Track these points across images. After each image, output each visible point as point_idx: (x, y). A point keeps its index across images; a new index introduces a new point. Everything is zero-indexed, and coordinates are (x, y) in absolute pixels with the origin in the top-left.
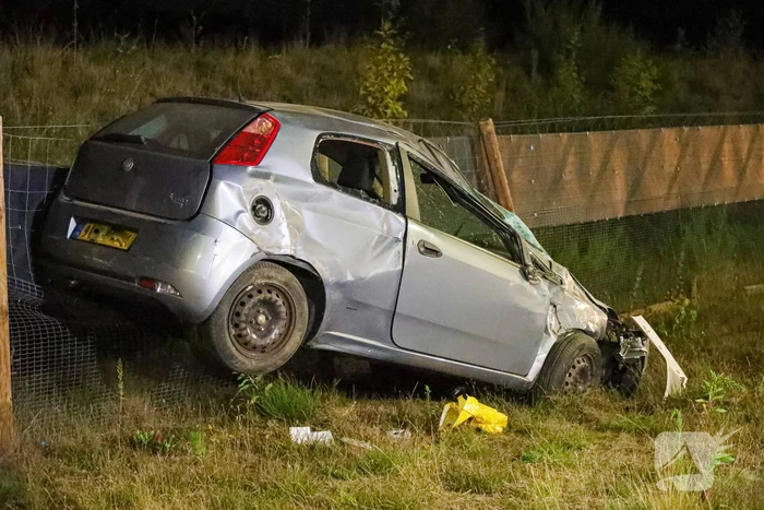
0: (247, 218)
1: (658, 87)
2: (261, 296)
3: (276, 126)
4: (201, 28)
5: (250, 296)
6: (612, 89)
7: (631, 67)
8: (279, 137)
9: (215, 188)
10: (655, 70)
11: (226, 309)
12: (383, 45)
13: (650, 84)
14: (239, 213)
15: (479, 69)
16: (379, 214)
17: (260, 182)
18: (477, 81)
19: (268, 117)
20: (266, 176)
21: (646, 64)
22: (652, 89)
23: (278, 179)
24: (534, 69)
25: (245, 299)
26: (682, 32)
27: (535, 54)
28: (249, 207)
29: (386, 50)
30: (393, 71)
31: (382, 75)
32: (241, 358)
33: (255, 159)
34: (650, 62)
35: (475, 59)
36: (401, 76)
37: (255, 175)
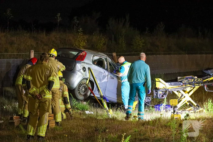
0: (82, 71)
1: (144, 45)
2: (83, 85)
3: (86, 54)
4: (34, 28)
5: (82, 85)
6: (132, 45)
7: (137, 39)
8: (87, 56)
9: (76, 65)
10: (143, 40)
11: (77, 87)
12: (80, 34)
13: (142, 44)
14: (81, 69)
15: (101, 39)
16: (103, 70)
17: (84, 64)
18: (101, 42)
19: (84, 52)
20: (85, 63)
21: (141, 39)
22: (142, 45)
23: (87, 63)
24: (113, 40)
25: (81, 85)
26: (147, 29)
27: (113, 36)
28: (82, 69)
29: (80, 35)
30: (82, 40)
31: (79, 41)
32: (80, 96)
33: (83, 60)
34: (142, 38)
35: (100, 37)
36: (84, 41)
37: (83, 63)
